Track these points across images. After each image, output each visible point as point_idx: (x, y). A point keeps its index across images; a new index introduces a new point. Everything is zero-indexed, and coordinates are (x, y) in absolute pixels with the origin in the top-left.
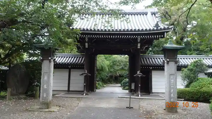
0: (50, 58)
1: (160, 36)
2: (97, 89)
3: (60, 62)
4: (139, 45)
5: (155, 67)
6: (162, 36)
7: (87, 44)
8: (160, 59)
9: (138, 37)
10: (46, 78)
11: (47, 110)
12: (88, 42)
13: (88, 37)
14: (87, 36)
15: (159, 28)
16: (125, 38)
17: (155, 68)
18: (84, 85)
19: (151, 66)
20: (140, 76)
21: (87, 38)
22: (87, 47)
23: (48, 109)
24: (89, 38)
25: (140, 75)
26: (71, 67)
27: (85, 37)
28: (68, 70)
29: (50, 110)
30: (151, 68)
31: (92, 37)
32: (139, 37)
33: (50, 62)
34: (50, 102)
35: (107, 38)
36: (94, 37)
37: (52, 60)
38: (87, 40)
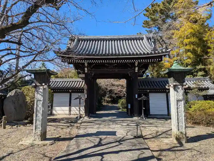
0: (43, 84)
1: (158, 60)
4: (137, 69)
6: (160, 59)
7: (86, 69)
9: (136, 61)
12: (87, 67)
13: (87, 62)
14: (86, 61)
15: (157, 52)
17: (152, 90)
21: (86, 63)
22: (86, 72)
24: (88, 63)
26: (72, 91)
28: (69, 94)
30: (149, 91)
35: (106, 62)
36: (93, 62)
38: (86, 65)
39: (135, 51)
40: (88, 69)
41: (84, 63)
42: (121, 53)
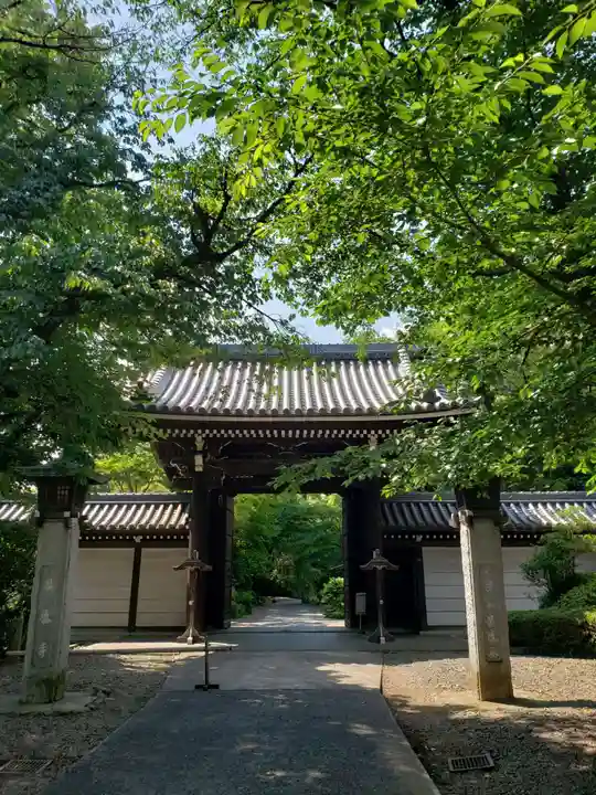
0: (67, 514)
2: (234, 617)
3: (103, 523)
5: (431, 534)
7: (199, 460)
8: (447, 507)
9: (369, 432)
10: (49, 586)
11: (47, 709)
12: (204, 453)
13: (204, 435)
14: (200, 431)
15: (437, 404)
16: (326, 436)
17: (431, 537)
18: (188, 605)
19: (418, 533)
20: (380, 568)
21: (199, 439)
22: (199, 469)
23: (50, 702)
24: (206, 439)
25: (381, 563)
26: (144, 540)
27: (193, 435)
28: (132, 550)
29: (58, 706)
30: (419, 538)
31: (218, 435)
32: (373, 432)
33: (67, 526)
34: (61, 678)
35: (269, 436)
36: (225, 436)
37: (75, 521)
38: (200, 444)
39: (367, 400)
40: (204, 457)
41: (195, 439)
42: (320, 405)
